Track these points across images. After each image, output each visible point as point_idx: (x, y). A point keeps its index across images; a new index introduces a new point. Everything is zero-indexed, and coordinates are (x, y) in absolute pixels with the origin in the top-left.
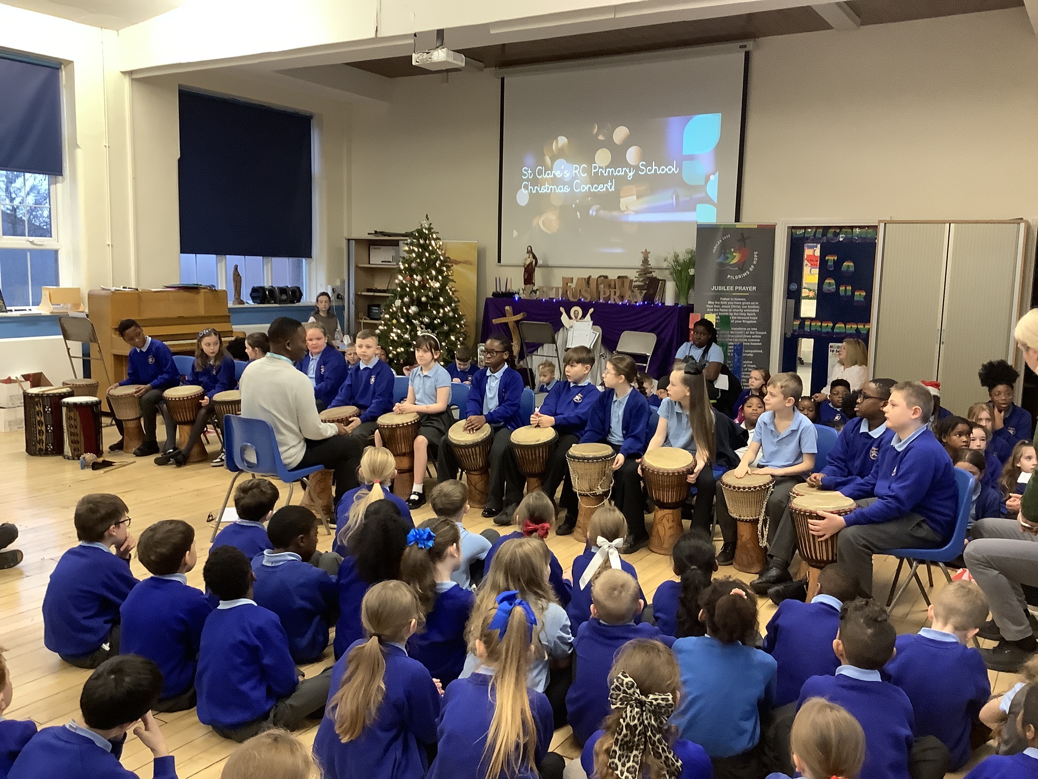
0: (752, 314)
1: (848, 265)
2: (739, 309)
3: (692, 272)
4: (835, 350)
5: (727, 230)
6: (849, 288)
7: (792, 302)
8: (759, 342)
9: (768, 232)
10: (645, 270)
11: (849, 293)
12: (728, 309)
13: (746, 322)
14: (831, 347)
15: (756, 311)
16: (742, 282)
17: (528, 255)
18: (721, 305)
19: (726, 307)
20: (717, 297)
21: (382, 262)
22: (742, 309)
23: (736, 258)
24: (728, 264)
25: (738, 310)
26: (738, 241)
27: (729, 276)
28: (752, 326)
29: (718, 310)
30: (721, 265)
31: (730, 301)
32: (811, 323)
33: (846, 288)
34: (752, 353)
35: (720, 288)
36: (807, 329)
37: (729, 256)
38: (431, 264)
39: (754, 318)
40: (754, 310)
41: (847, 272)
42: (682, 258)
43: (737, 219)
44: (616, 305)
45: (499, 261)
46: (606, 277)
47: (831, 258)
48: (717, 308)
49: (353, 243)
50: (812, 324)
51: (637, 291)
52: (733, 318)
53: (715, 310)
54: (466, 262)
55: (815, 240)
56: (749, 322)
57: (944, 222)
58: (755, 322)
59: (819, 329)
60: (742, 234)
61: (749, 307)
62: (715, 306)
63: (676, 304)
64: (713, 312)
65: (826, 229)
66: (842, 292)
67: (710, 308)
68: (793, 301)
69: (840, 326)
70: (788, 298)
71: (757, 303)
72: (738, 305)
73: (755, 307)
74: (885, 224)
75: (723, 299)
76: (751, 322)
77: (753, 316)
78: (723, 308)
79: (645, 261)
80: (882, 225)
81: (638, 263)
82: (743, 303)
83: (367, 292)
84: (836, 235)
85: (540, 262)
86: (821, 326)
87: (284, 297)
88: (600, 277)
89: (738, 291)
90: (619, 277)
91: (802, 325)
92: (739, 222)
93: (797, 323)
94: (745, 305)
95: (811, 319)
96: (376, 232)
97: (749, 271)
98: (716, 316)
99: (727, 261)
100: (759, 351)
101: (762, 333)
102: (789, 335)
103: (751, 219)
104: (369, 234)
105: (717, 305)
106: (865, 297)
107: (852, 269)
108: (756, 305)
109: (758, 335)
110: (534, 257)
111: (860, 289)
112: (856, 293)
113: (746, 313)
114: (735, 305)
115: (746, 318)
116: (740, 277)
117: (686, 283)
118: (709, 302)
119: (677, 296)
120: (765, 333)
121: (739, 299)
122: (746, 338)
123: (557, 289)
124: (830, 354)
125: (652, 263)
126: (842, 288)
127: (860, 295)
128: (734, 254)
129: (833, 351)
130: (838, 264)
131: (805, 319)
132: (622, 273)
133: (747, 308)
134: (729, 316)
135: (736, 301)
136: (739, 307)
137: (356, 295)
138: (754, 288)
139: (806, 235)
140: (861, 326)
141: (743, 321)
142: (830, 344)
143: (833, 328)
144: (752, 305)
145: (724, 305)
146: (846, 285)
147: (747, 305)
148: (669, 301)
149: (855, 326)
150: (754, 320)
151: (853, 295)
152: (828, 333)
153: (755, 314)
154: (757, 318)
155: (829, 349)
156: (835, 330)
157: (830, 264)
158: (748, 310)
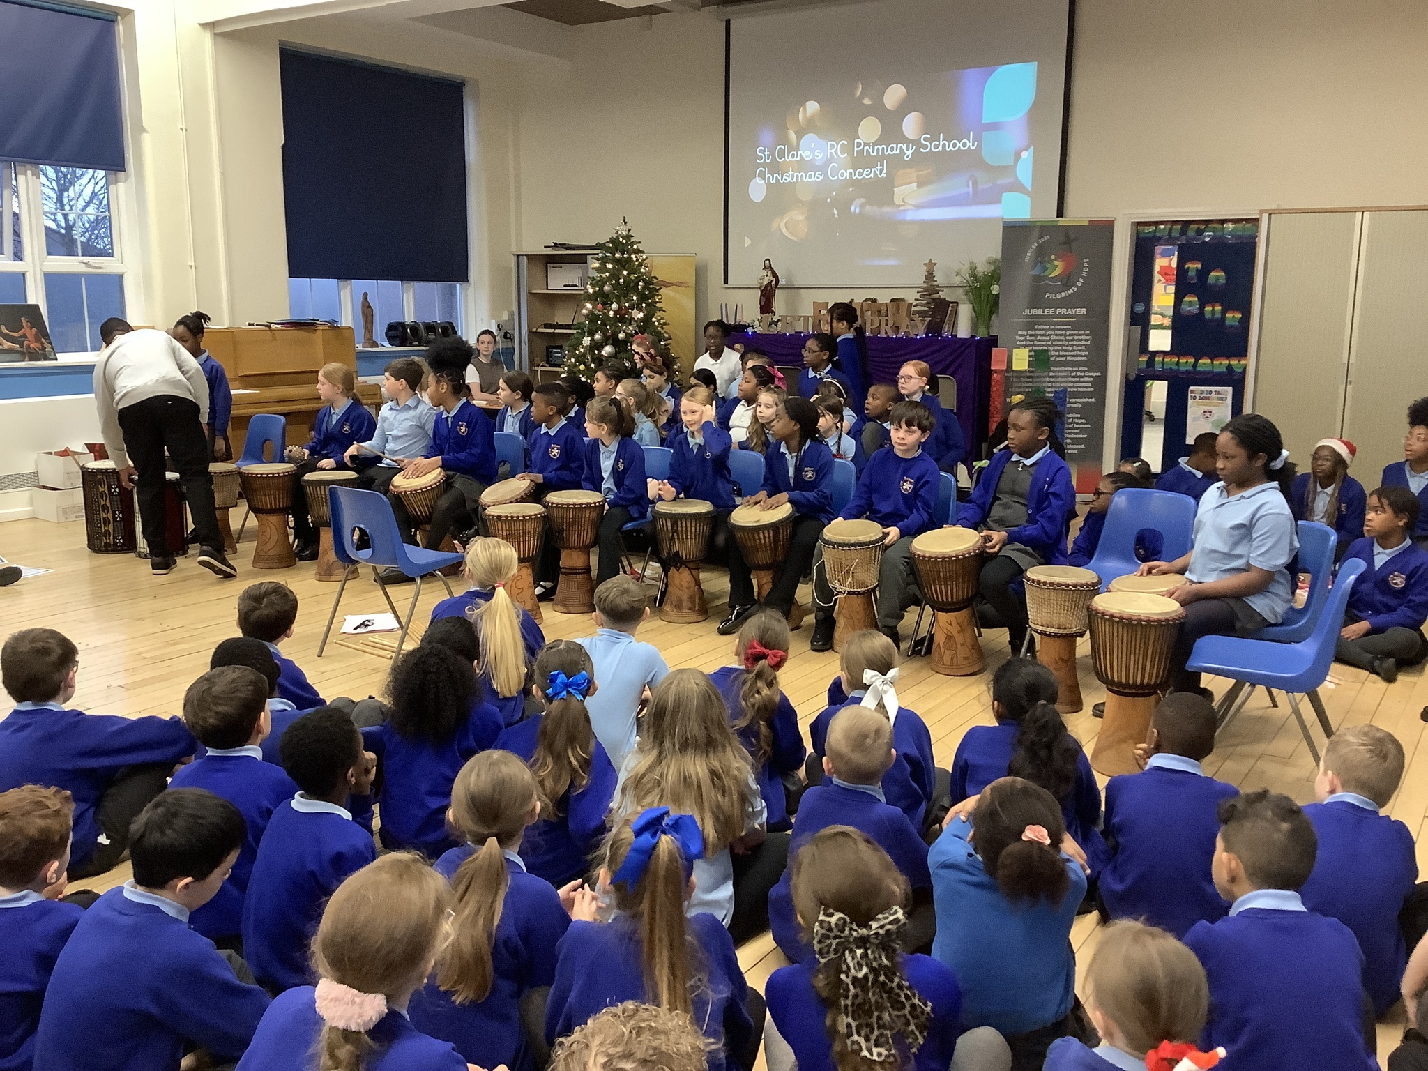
0: (1080, 348)
1: (1217, 276)
2: (1062, 340)
3: (995, 289)
4: (1197, 396)
5: (1045, 229)
6: (1218, 308)
7: (1137, 330)
8: (1090, 387)
9: (1104, 230)
10: (930, 290)
11: (1218, 316)
12: (1047, 341)
13: (1072, 358)
14: (1192, 392)
15: (1086, 343)
16: (1065, 303)
17: (765, 273)
18: (1036, 336)
19: (1043, 338)
20: (1031, 324)
21: (565, 286)
22: (1066, 340)
23: (1057, 268)
24: (1047, 278)
25: (1060, 343)
26: (1061, 244)
27: (1048, 295)
28: (1079, 364)
29: (1031, 343)
30: (1037, 278)
31: (1049, 330)
32: (1163, 359)
33: (1213, 308)
34: (1080, 403)
35: (1035, 312)
36: (1158, 367)
37: (1048, 265)
38: (630, 287)
39: (1083, 354)
40: (1083, 343)
41: (1215, 285)
42: (983, 268)
43: (1060, 213)
44: (889, 339)
45: (726, 282)
46: (875, 301)
47: (1193, 266)
48: (1030, 341)
49: (524, 260)
50: (1166, 360)
51: (917, 318)
52: (1053, 353)
53: (1028, 343)
54: (679, 284)
55: (1170, 240)
56: (1075, 359)
57: (1355, 210)
58: (1085, 358)
59: (1175, 367)
60: (1067, 236)
61: (1076, 337)
62: (1028, 338)
63: (973, 336)
64: (1025, 346)
65: (1186, 224)
66: (1208, 316)
67: (1021, 341)
68: (1139, 328)
69: (1204, 361)
70: (1132, 324)
71: (1088, 332)
72: (1061, 335)
73: (1084, 338)
74: (1270, 214)
75: (1040, 327)
76: (1079, 358)
77: (1080, 351)
78: (1040, 340)
79: (930, 276)
80: (1265, 216)
81: (920, 280)
82: (1068, 333)
83: (545, 328)
84: (1200, 232)
85: (782, 282)
86: (1178, 363)
87: (432, 336)
88: (866, 300)
89: (1060, 316)
90: (893, 300)
91: (1151, 363)
92: (1062, 217)
93: (1144, 359)
94: (1070, 335)
95: (1165, 354)
96: (555, 244)
97: (1077, 286)
98: (1030, 351)
99: (1047, 273)
100: (1090, 400)
101: (1094, 374)
102: (1132, 377)
103: (1080, 212)
104: (545, 247)
105: (1031, 335)
106: (1240, 321)
107: (1222, 281)
108: (1087, 335)
109: (1088, 376)
110: (774, 275)
111: (1233, 309)
112: (1227, 315)
113: (1072, 345)
114: (1057, 335)
115: (1072, 353)
116: (1063, 295)
117: (987, 305)
118: (1020, 332)
119: (975, 325)
120: (1099, 374)
121: (1063, 327)
122: (1072, 382)
123: (806, 318)
124: (1190, 401)
125: (940, 279)
126: (1208, 309)
127: (1233, 317)
128: (1056, 263)
129: (1195, 398)
130: (1203, 274)
131: (1155, 353)
132: (898, 294)
133: (1073, 340)
134: (1047, 351)
135: (1059, 330)
136: (1062, 338)
137: (530, 332)
138: (1084, 311)
139: (1158, 235)
140: (1234, 362)
141: (1068, 358)
142: (1191, 388)
143: (1195, 365)
144: (1081, 335)
145: (1041, 335)
146: (1213, 302)
147: (1074, 335)
148: (963, 332)
149: (1227, 362)
150: (1083, 356)
151: (1223, 318)
152: (1187, 372)
153: (1083, 348)
154: (1087, 353)
155: (1190, 395)
156: (1198, 369)
157: (1192, 273)
158: (1075, 343)
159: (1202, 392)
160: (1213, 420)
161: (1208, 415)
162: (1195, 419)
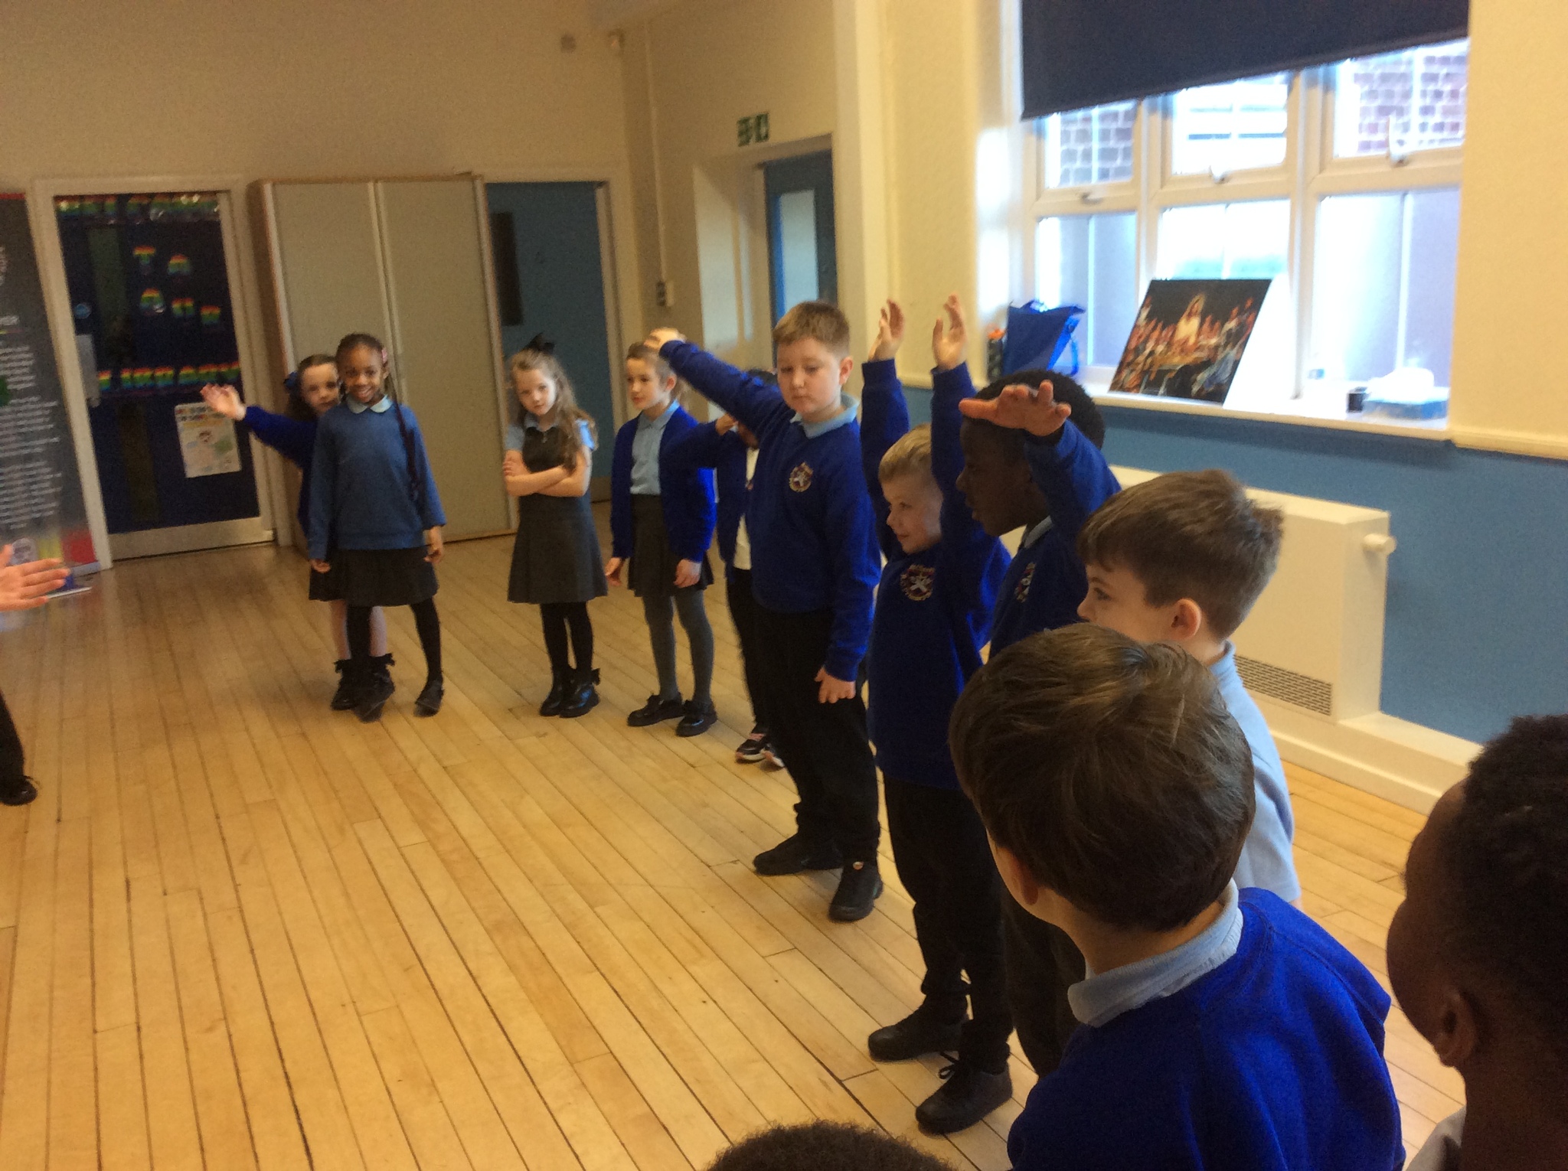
1: (177, 263)
4: (187, 416)
6: (189, 304)
7: (88, 340)
8: (51, 422)
11: (191, 313)
14: (181, 411)
15: (28, 363)
28: (26, 393)
32: (132, 375)
33: (183, 303)
36: (127, 385)
39: (29, 378)
40: (24, 363)
41: (179, 276)
47: (143, 253)
50: (135, 375)
58: (32, 384)
59: (150, 383)
65: (123, 198)
66: (178, 313)
68: (91, 336)
69: (187, 370)
70: (80, 332)
71: (27, 348)
73: (24, 357)
76: (26, 385)
77: (24, 374)
84: (144, 210)
86: (153, 377)
91: (118, 380)
93: (105, 377)
100: (54, 440)
101: (50, 404)
102: (96, 404)
106: (220, 318)
107: (187, 270)
108: (27, 352)
109: (42, 409)
111: (211, 303)
112: (203, 311)
115: (21, 378)
120: (53, 404)
124: (181, 425)
126: (176, 306)
127: (210, 313)
129: (184, 419)
130: (159, 262)
133: (11, 360)
138: (14, 320)
139: (88, 214)
140: (224, 369)
142: (178, 407)
143: (176, 377)
144: (19, 353)
146: (182, 295)
147: (9, 353)
149: (214, 370)
150: (28, 382)
151: (198, 317)
152: (167, 387)
153: (25, 370)
154: (32, 377)
155: (178, 416)
156: (182, 381)
157: (145, 262)
158: (15, 364)
159: (193, 410)
160: (213, 443)
161: (206, 438)
162: (192, 445)
